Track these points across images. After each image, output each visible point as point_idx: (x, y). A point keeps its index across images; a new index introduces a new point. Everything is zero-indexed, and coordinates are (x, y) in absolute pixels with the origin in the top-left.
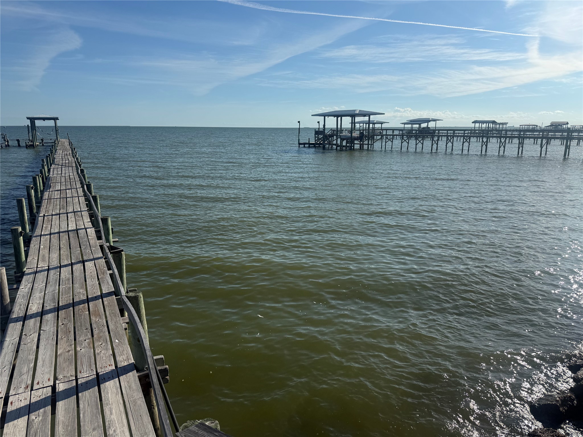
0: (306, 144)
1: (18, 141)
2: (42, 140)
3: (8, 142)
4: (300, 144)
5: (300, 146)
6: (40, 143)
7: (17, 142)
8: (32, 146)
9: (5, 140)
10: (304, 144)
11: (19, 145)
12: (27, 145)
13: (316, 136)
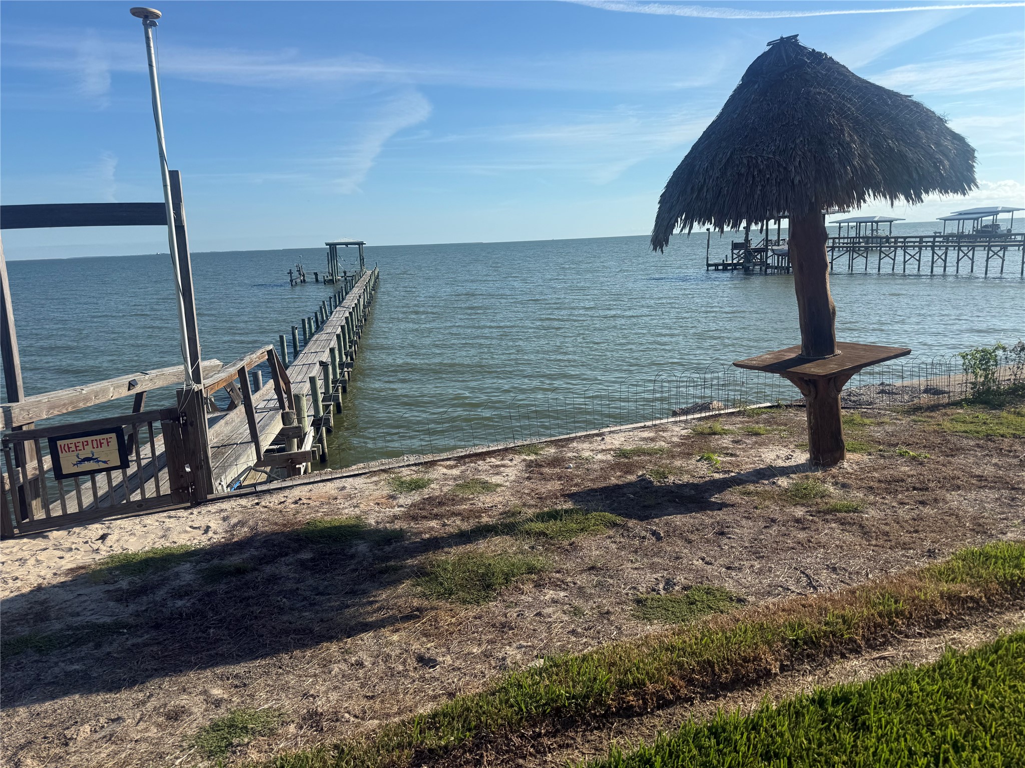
0: (720, 265)
1: (316, 274)
2: (345, 272)
3: (304, 276)
4: (708, 265)
5: (710, 268)
6: (342, 277)
7: (314, 277)
8: (331, 282)
9: (300, 274)
10: (716, 265)
11: (317, 280)
12: (325, 281)
13: (735, 251)
